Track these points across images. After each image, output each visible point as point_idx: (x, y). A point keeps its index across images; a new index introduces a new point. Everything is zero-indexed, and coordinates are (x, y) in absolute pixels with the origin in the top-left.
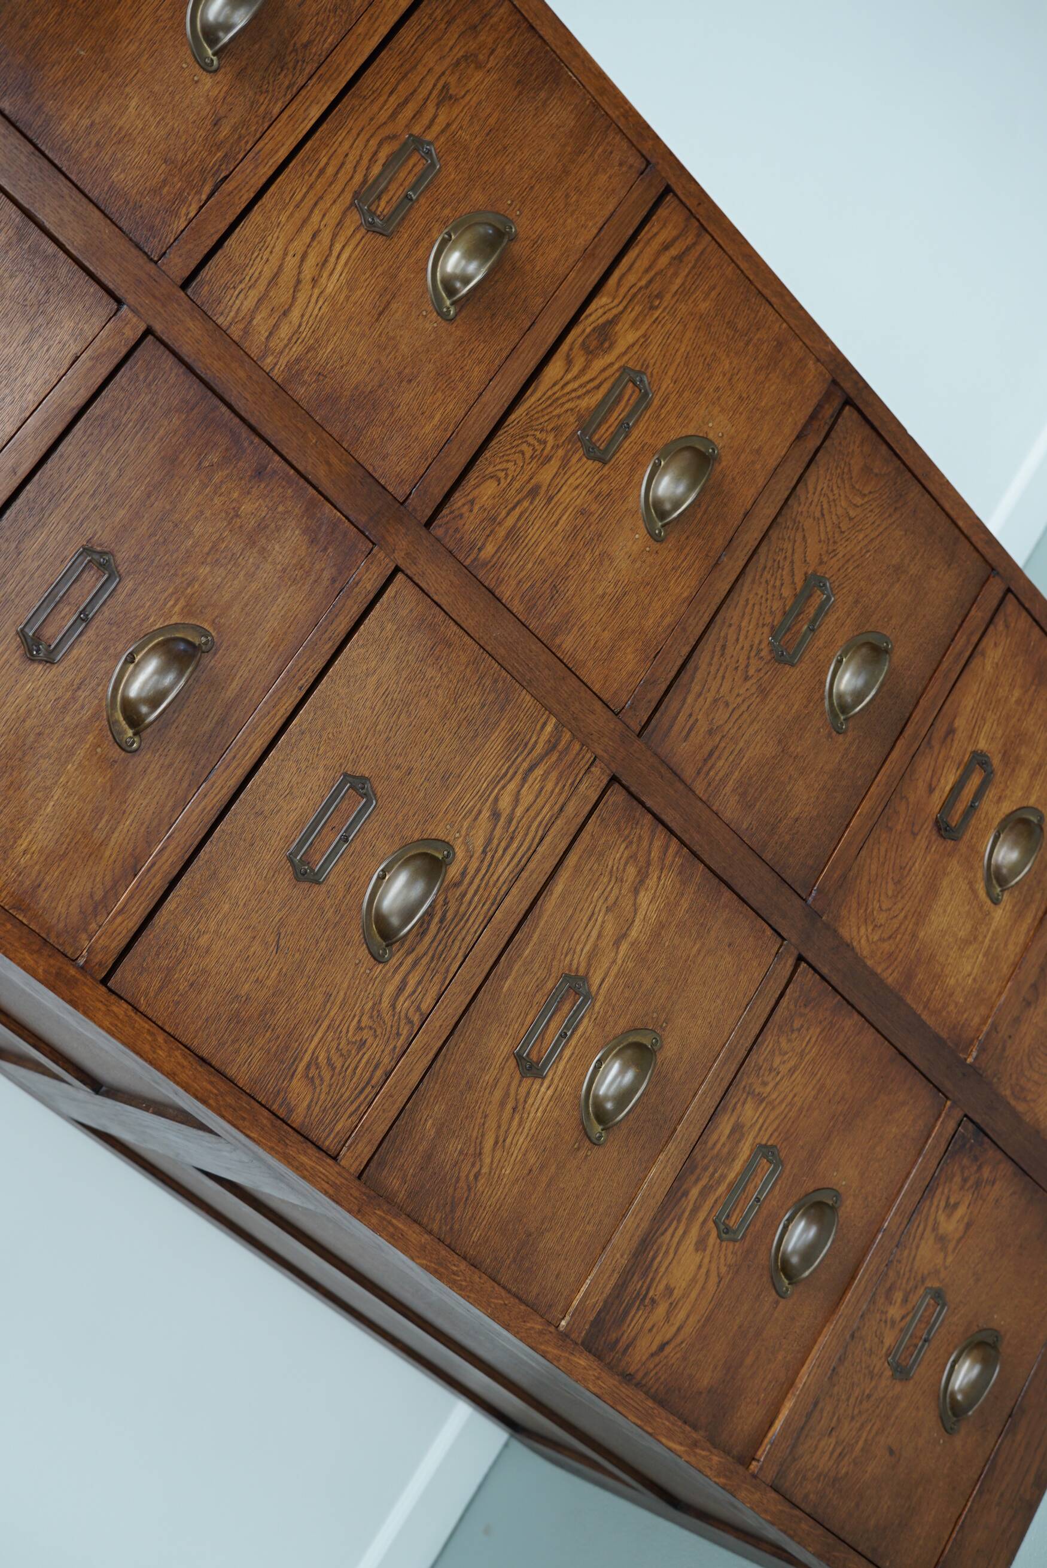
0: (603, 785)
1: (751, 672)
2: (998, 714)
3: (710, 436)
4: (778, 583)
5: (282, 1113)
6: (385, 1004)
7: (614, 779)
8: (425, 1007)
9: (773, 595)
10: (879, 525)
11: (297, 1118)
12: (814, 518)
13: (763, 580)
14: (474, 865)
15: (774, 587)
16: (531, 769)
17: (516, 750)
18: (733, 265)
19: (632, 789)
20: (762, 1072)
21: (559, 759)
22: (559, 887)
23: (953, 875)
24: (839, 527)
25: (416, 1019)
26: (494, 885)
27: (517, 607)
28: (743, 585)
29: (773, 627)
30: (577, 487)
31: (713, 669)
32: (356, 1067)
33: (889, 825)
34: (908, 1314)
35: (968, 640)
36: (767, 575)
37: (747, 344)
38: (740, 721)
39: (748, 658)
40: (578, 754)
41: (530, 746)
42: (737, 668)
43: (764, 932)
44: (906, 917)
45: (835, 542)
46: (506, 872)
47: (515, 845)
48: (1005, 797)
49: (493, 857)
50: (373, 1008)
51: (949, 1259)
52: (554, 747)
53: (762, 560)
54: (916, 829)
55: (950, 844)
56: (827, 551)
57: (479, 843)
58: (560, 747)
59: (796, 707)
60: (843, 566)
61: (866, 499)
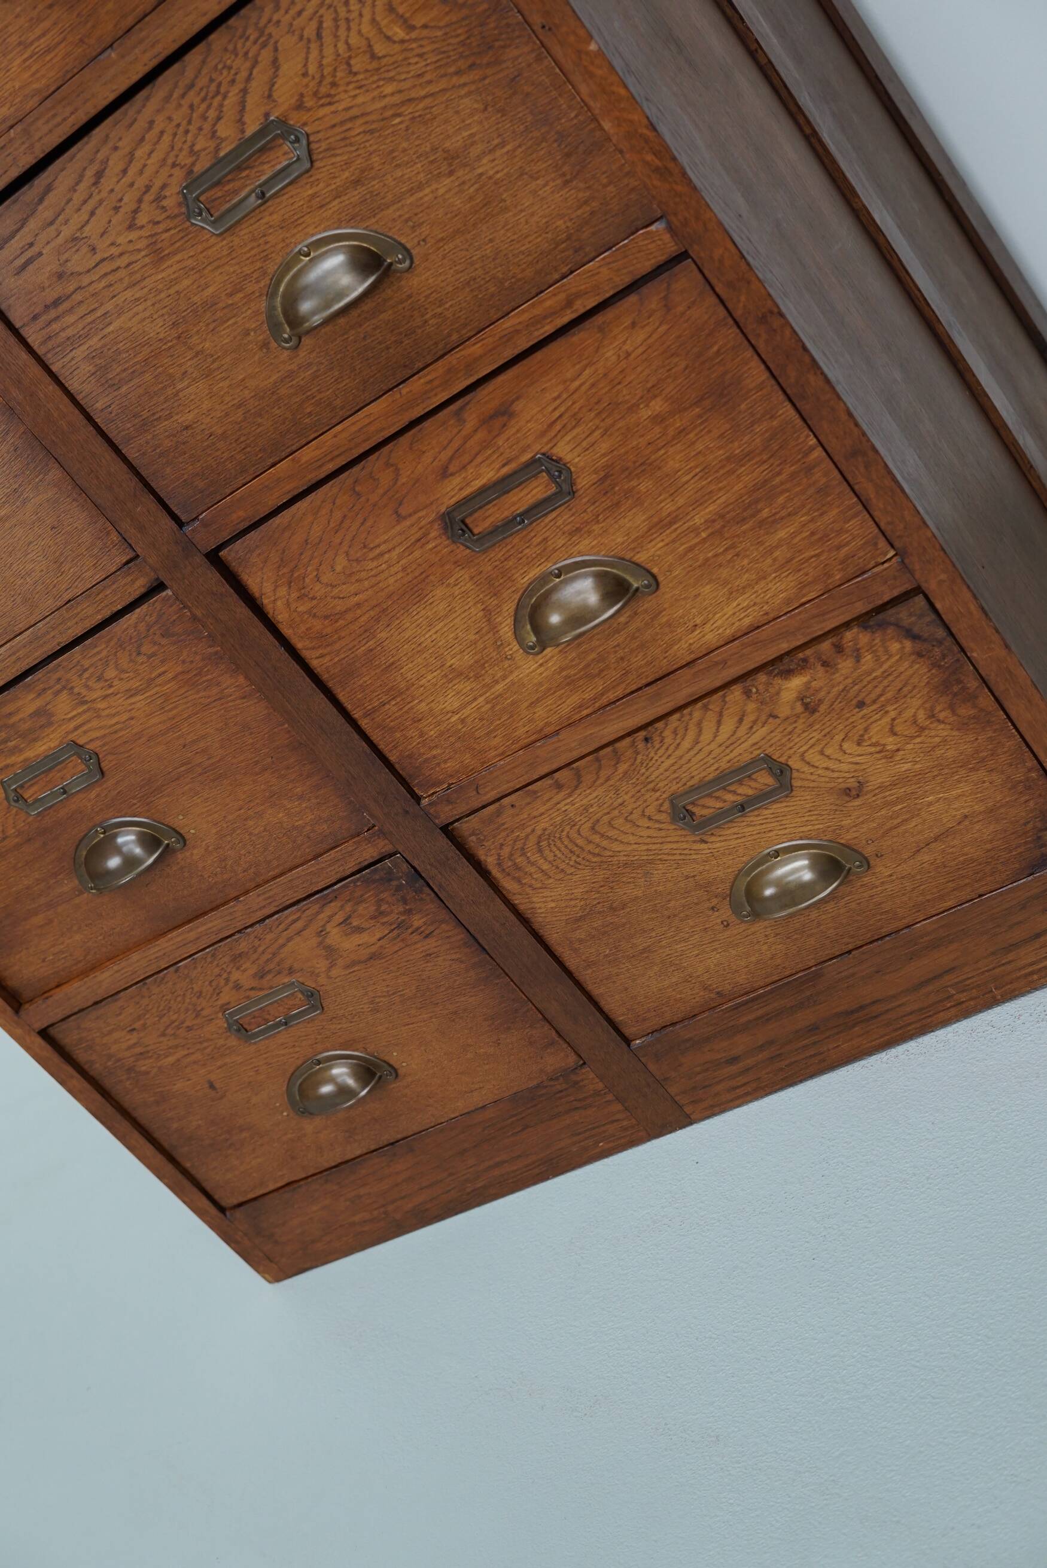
1: (142, 219)
2: (609, 421)
4: (212, 114)
9: (200, 129)
10: (430, 82)
12: (301, 38)
13: (185, 103)
15: (204, 118)
20: (86, 675)
23: (457, 591)
24: (349, 64)
28: (148, 98)
29: (190, 172)
31: (78, 198)
33: (357, 489)
34: (261, 989)
35: (569, 303)
36: (192, 97)
38: (111, 278)
39: (140, 201)
42: (117, 209)
43: (108, 533)
44: (358, 605)
45: (334, 84)
48: (589, 532)
51: (334, 973)
53: (190, 73)
54: (403, 511)
55: (462, 552)
56: (315, 94)
59: (211, 290)
60: (342, 123)
61: (414, 35)
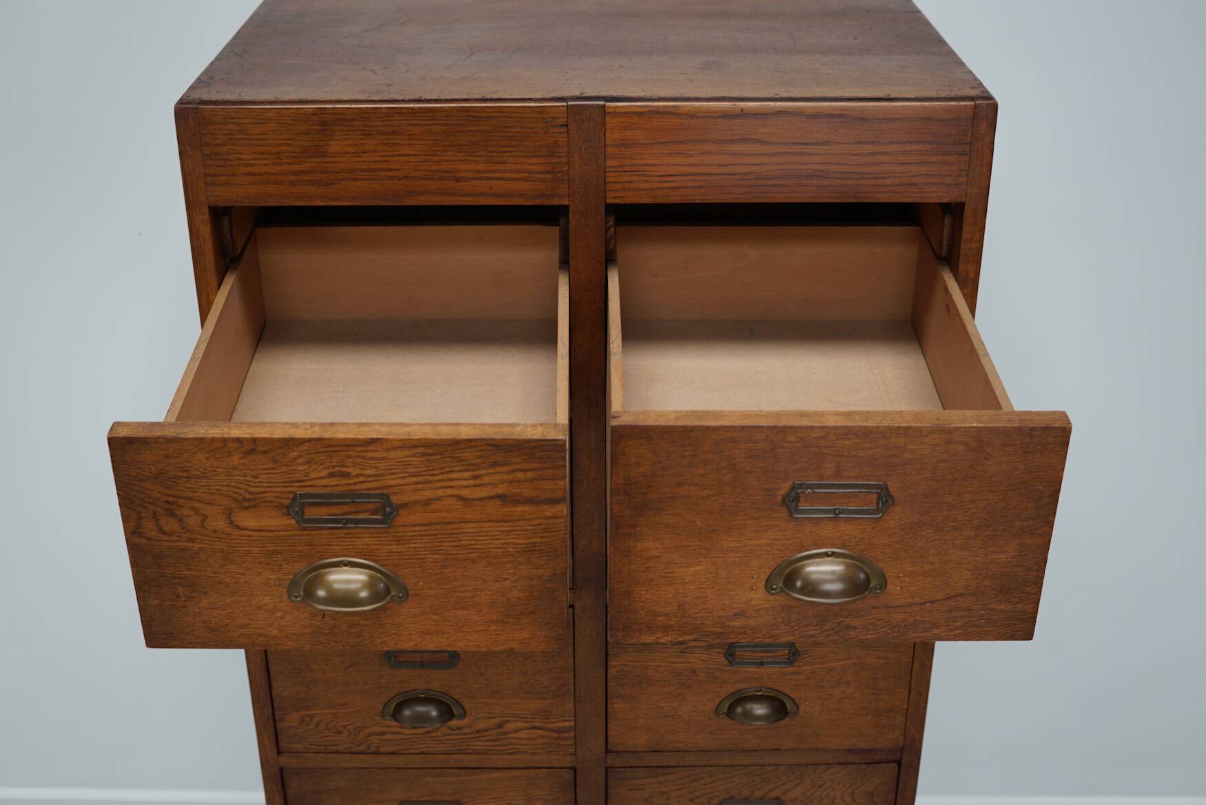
0: (564, 766)
3: (801, 707)
5: (277, 717)
6: (368, 731)
7: (575, 769)
8: (382, 750)
9: (749, 788)
11: (280, 725)
12: (814, 783)
13: (752, 778)
14: (467, 730)
15: (754, 785)
16: (540, 728)
17: (540, 715)
18: (911, 660)
19: (578, 781)
21: (556, 738)
22: (496, 775)
24: (822, 799)
25: (373, 749)
26: (467, 745)
27: (612, 672)
28: (738, 770)
29: (732, 797)
30: (703, 660)
31: (679, 782)
32: (326, 736)
36: (757, 778)
37: (873, 694)
40: (568, 745)
41: (549, 721)
46: (479, 747)
47: (495, 743)
49: (479, 737)
50: (360, 727)
52: (560, 732)
53: (761, 771)
57: (480, 726)
58: (562, 735)
